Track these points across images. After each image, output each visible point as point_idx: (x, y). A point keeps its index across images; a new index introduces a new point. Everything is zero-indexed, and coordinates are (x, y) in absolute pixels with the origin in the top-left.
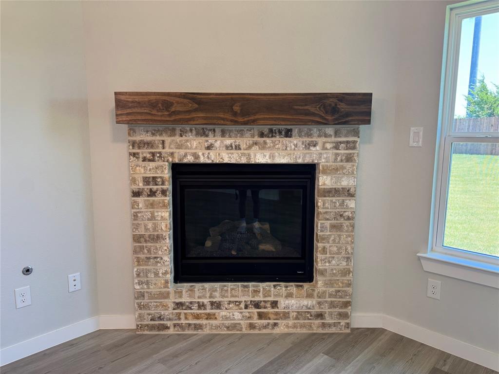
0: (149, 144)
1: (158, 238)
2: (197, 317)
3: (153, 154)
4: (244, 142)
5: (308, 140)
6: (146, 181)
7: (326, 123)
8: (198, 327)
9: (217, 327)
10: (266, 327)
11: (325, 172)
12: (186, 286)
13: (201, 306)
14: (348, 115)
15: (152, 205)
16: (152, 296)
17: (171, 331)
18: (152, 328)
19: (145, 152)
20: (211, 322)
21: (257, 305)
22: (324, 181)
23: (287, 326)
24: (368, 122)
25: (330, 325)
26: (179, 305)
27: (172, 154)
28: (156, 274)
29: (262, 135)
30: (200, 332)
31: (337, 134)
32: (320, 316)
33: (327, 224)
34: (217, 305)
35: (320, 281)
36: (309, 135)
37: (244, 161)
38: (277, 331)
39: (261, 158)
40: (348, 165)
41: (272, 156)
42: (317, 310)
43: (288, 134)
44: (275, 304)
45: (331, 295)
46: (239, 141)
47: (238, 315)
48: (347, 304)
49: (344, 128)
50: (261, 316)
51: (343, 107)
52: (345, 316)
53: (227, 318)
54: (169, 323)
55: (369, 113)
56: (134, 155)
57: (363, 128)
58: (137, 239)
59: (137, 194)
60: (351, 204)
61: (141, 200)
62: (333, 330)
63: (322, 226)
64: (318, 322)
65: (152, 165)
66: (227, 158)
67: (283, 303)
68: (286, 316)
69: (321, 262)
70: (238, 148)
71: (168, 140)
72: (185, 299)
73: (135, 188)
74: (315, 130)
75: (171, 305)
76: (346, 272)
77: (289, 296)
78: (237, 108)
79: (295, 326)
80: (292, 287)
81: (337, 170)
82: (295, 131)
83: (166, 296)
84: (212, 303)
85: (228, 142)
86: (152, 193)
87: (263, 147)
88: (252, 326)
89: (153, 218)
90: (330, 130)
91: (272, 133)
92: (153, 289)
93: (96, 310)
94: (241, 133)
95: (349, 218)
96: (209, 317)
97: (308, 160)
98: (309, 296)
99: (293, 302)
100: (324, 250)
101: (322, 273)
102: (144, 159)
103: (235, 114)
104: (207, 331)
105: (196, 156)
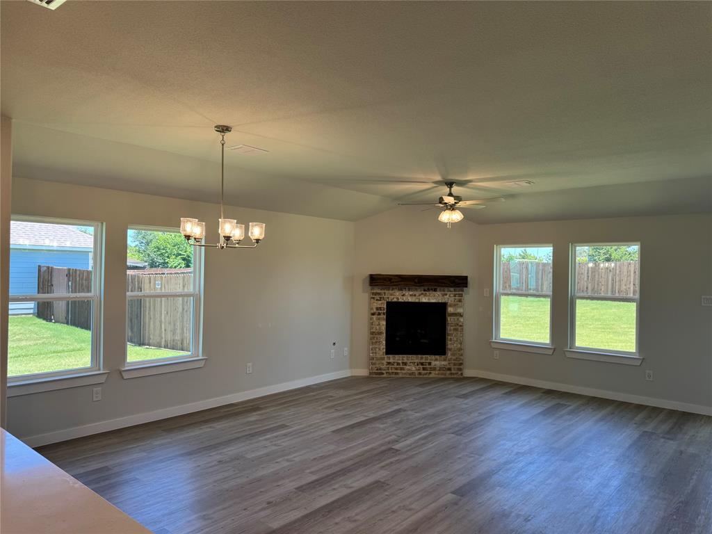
0: (379, 294)
1: (380, 333)
2: (396, 369)
3: (381, 298)
4: (417, 293)
5: (443, 293)
6: (377, 309)
7: (451, 287)
8: (397, 374)
9: (405, 374)
10: (426, 374)
11: (450, 306)
12: (391, 356)
13: (398, 364)
14: (459, 284)
15: (379, 319)
16: (378, 359)
17: (385, 375)
18: (376, 374)
19: (377, 297)
20: (403, 371)
21: (422, 364)
22: (450, 310)
23: (435, 374)
24: (467, 287)
25: (454, 374)
26: (389, 363)
27: (388, 298)
28: (379, 349)
29: (425, 290)
30: (397, 376)
31: (455, 291)
32: (449, 369)
33: (452, 328)
34: (405, 364)
35: (449, 354)
36: (444, 291)
37: (417, 301)
38: (431, 376)
39: (424, 300)
40: (460, 303)
41: (429, 299)
42: (448, 367)
43: (435, 290)
44: (430, 364)
45: (454, 360)
46: (415, 293)
47: (414, 369)
48: (461, 364)
49: (458, 289)
50: (424, 369)
51: (456, 281)
52: (460, 369)
53: (409, 370)
54: (384, 372)
55: (467, 283)
56: (373, 298)
57: (465, 289)
58: (372, 333)
59: (373, 314)
60: (462, 320)
61: (374, 317)
62: (455, 376)
63: (450, 329)
64: (448, 372)
65: (380, 302)
66: (411, 299)
67: (434, 363)
68: (434, 369)
69: (450, 345)
70: (415, 295)
71: (386, 292)
72: (391, 361)
73: (372, 312)
74: (446, 289)
75: (385, 363)
76: (460, 349)
77: (436, 360)
78: (416, 281)
79: (438, 374)
80: (438, 357)
81: (455, 305)
82: (438, 290)
83: (383, 359)
84: (403, 363)
85: (411, 293)
86: (379, 314)
87: (425, 295)
88: (420, 374)
89: (379, 325)
90: (452, 289)
91: (428, 290)
92: (378, 356)
93: (351, 367)
94: (416, 290)
95: (461, 326)
96: (402, 369)
97: (443, 301)
98: (445, 360)
99: (437, 363)
100: (451, 340)
101: (450, 350)
102: (377, 300)
103: (415, 283)
104: (400, 376)
105: (398, 299)
